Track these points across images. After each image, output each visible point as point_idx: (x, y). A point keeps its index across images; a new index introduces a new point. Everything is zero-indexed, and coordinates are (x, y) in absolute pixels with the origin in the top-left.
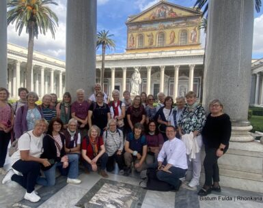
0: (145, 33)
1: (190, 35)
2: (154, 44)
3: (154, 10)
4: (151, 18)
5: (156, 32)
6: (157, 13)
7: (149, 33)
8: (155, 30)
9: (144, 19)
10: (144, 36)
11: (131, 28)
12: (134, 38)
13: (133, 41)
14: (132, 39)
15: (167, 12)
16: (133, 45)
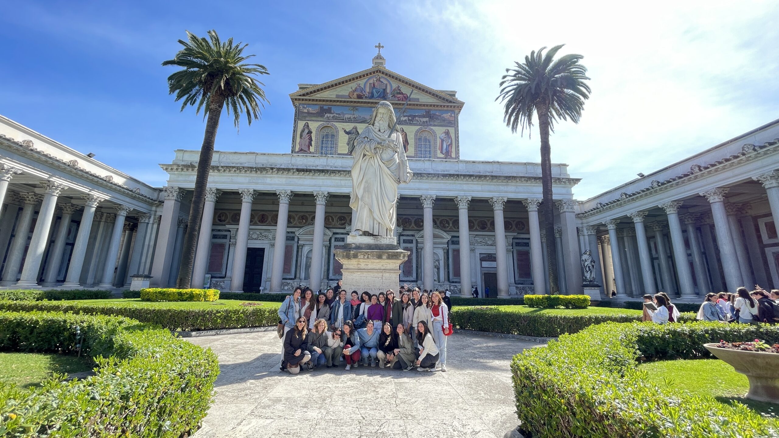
7: (349, 127)
9: (336, 95)
10: (337, 132)
11: (306, 111)
12: (311, 132)
13: (311, 139)
14: (308, 134)
15: (388, 91)
16: (309, 149)
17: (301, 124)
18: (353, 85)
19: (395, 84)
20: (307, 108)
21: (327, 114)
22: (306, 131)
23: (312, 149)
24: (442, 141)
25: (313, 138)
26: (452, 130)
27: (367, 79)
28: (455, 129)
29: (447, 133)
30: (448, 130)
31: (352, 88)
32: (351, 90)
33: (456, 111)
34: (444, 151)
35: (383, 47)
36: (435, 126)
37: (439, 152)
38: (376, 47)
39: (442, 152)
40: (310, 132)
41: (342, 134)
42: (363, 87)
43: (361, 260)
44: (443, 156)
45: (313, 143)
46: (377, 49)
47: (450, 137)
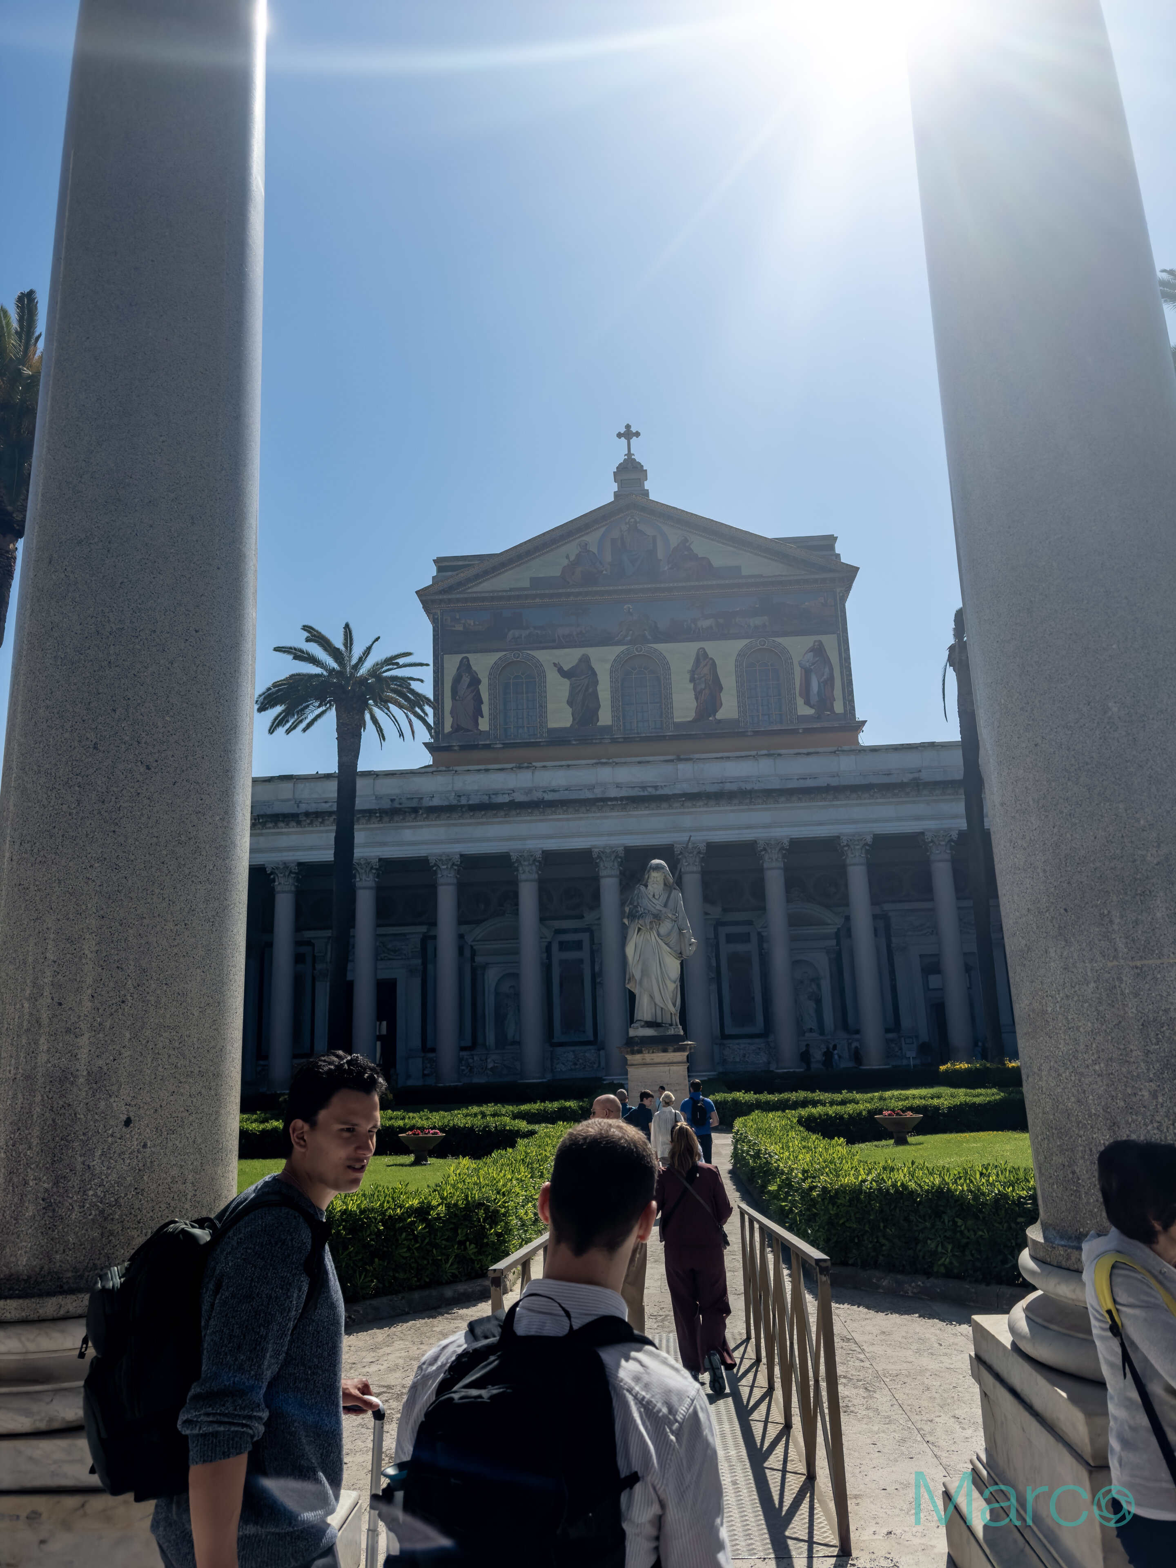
0: (544, 657)
2: (605, 717)
5: (611, 653)
7: (570, 657)
8: (606, 641)
9: (532, 580)
10: (542, 675)
11: (459, 628)
12: (478, 682)
13: (479, 700)
14: (469, 685)
15: (660, 554)
16: (477, 724)
17: (452, 663)
18: (572, 549)
19: (674, 536)
20: (463, 621)
21: (511, 632)
22: (466, 680)
23: (484, 725)
24: (807, 673)
25: (485, 696)
26: (829, 642)
27: (604, 529)
28: (838, 636)
29: (819, 650)
30: (820, 642)
31: (567, 557)
32: (565, 562)
33: (838, 590)
34: (814, 699)
35: (637, 434)
36: (786, 634)
37: (800, 701)
38: (619, 435)
39: (807, 703)
40: (475, 682)
41: (552, 677)
42: (596, 551)
43: (646, 1055)
44: (810, 712)
45: (485, 708)
46: (624, 441)
47: (827, 661)
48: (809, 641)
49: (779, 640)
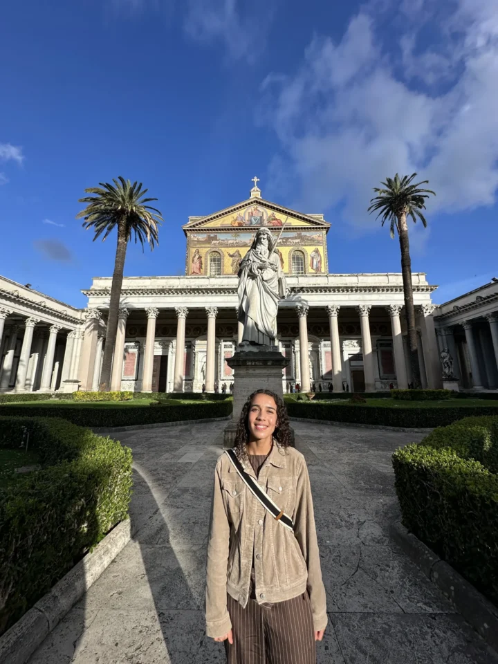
0: (224, 250)
1: (310, 258)
3: (242, 212)
4: (237, 225)
6: (247, 218)
8: (245, 245)
9: (221, 224)
10: (223, 255)
11: (196, 239)
13: (201, 263)
14: (198, 258)
15: (265, 218)
16: (200, 271)
20: (197, 237)
21: (213, 241)
22: (197, 256)
23: (202, 271)
24: (313, 258)
25: (203, 262)
28: (323, 247)
29: (317, 251)
30: (317, 249)
31: (233, 218)
33: (324, 232)
34: (315, 267)
36: (306, 245)
37: (310, 268)
39: (313, 268)
40: (200, 257)
42: (243, 216)
43: (249, 366)
44: (314, 271)
45: (203, 266)
47: (319, 255)
48: (313, 248)
49: (304, 247)
